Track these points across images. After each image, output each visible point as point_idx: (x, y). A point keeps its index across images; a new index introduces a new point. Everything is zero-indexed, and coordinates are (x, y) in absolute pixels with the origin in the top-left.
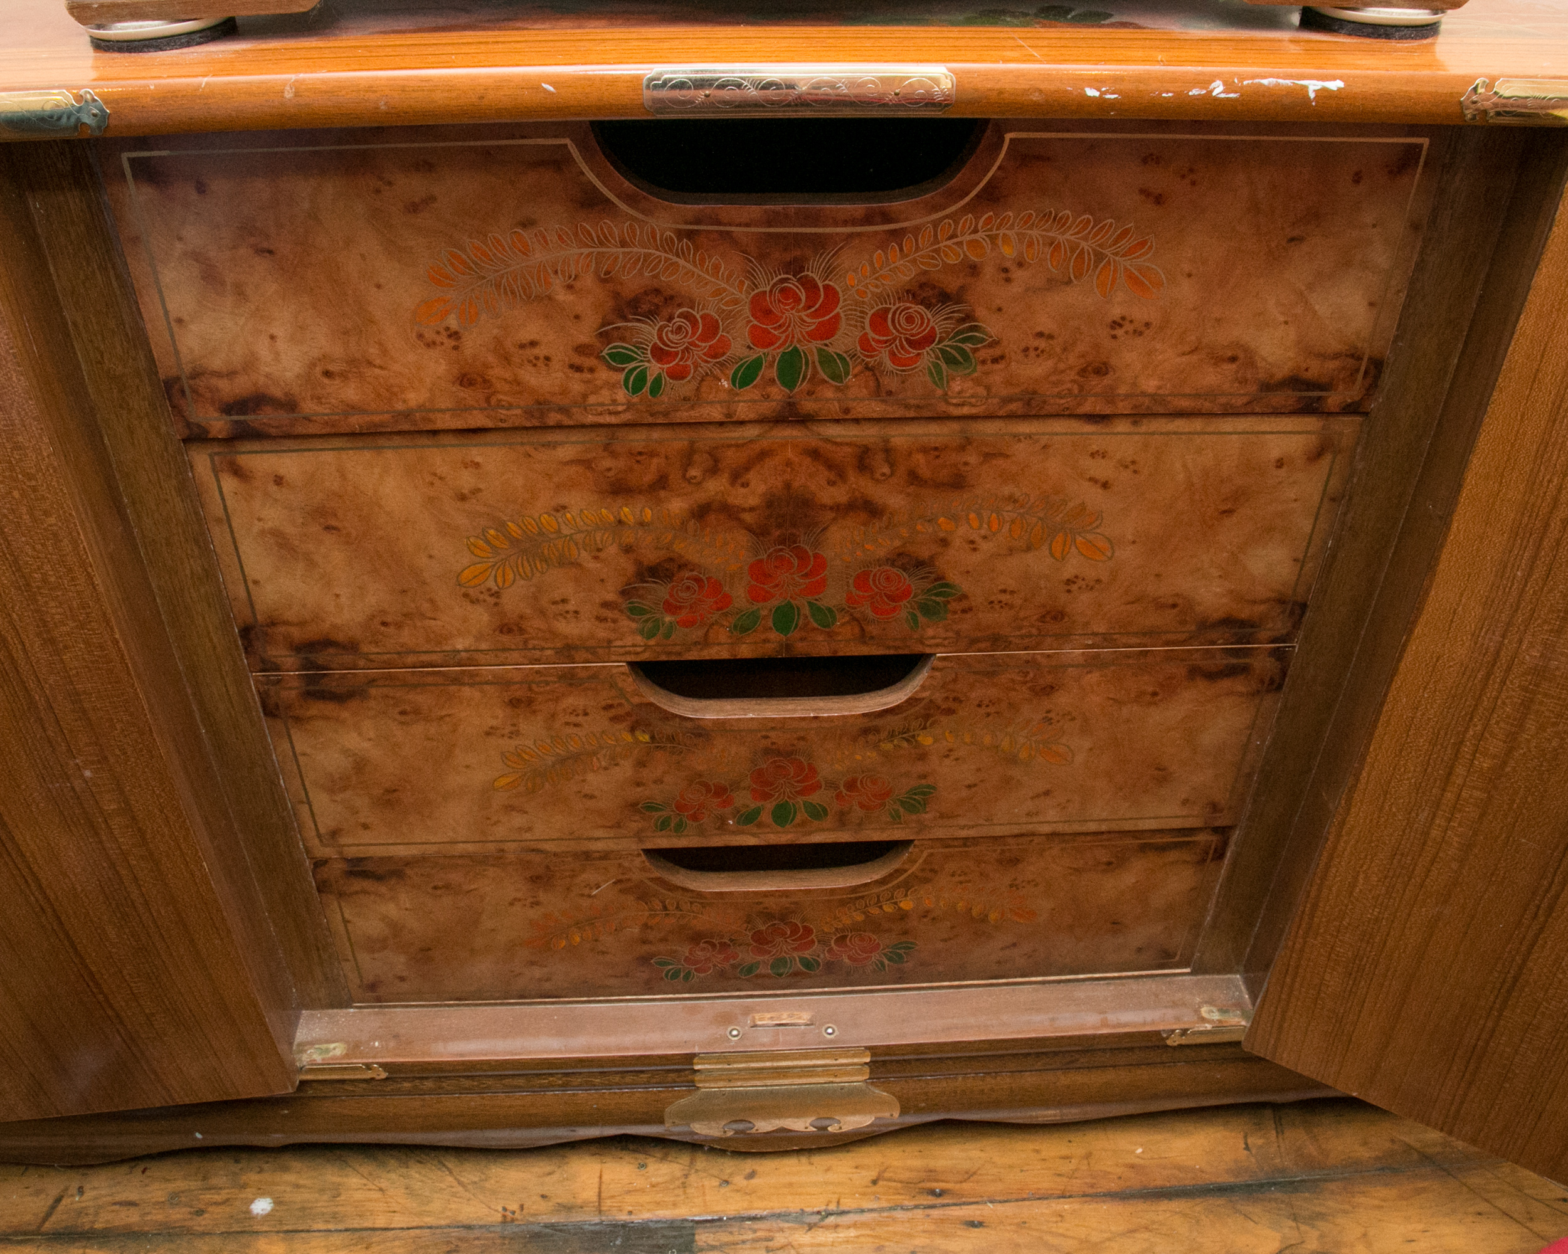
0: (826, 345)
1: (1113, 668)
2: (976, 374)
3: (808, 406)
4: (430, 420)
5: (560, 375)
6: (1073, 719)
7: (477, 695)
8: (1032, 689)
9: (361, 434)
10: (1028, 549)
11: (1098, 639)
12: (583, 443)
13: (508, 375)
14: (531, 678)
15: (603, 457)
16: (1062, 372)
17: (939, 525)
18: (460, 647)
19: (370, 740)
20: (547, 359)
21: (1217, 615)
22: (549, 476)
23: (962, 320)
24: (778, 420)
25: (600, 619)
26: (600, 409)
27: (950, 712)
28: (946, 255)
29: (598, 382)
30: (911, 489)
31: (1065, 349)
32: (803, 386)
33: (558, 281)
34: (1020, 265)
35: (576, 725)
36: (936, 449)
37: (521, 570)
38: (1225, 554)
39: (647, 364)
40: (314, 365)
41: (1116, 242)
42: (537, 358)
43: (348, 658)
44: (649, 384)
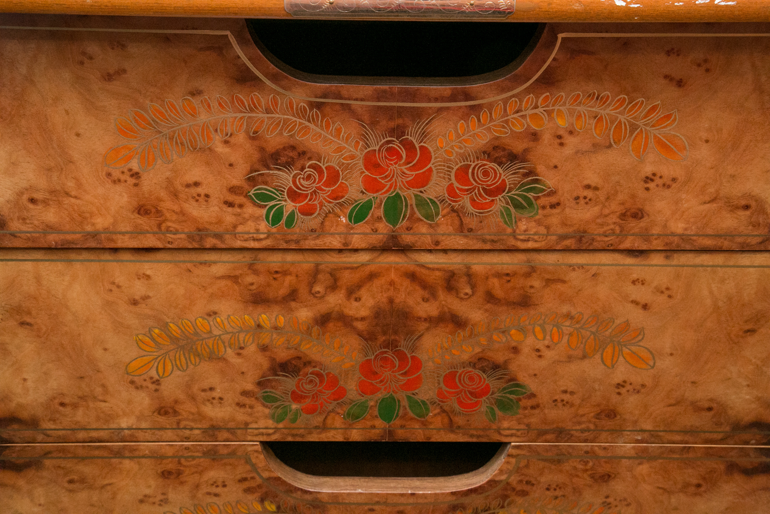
0: (421, 192)
1: (660, 461)
2: (538, 217)
3: (407, 239)
4: (112, 240)
5: (217, 208)
6: (628, 505)
7: (136, 467)
8: (592, 476)
9: (56, 249)
10: (584, 357)
11: (646, 435)
12: (233, 262)
13: (176, 208)
14: (181, 453)
15: (247, 274)
16: (606, 216)
17: (511, 336)
18: (124, 425)
19: (40, 505)
20: (207, 196)
21: (748, 418)
22: (204, 288)
23: (526, 175)
24: (384, 249)
25: (240, 405)
26: (246, 236)
27: (524, 493)
28: (513, 125)
29: (246, 216)
30: (488, 306)
31: (608, 198)
32: (403, 223)
33: (217, 137)
34: (571, 133)
35: (216, 495)
36: (508, 275)
37: (178, 363)
38: (751, 367)
39: (284, 203)
40: (22, 193)
41: (646, 116)
42: (199, 195)
43: (28, 433)
44: (285, 218)
